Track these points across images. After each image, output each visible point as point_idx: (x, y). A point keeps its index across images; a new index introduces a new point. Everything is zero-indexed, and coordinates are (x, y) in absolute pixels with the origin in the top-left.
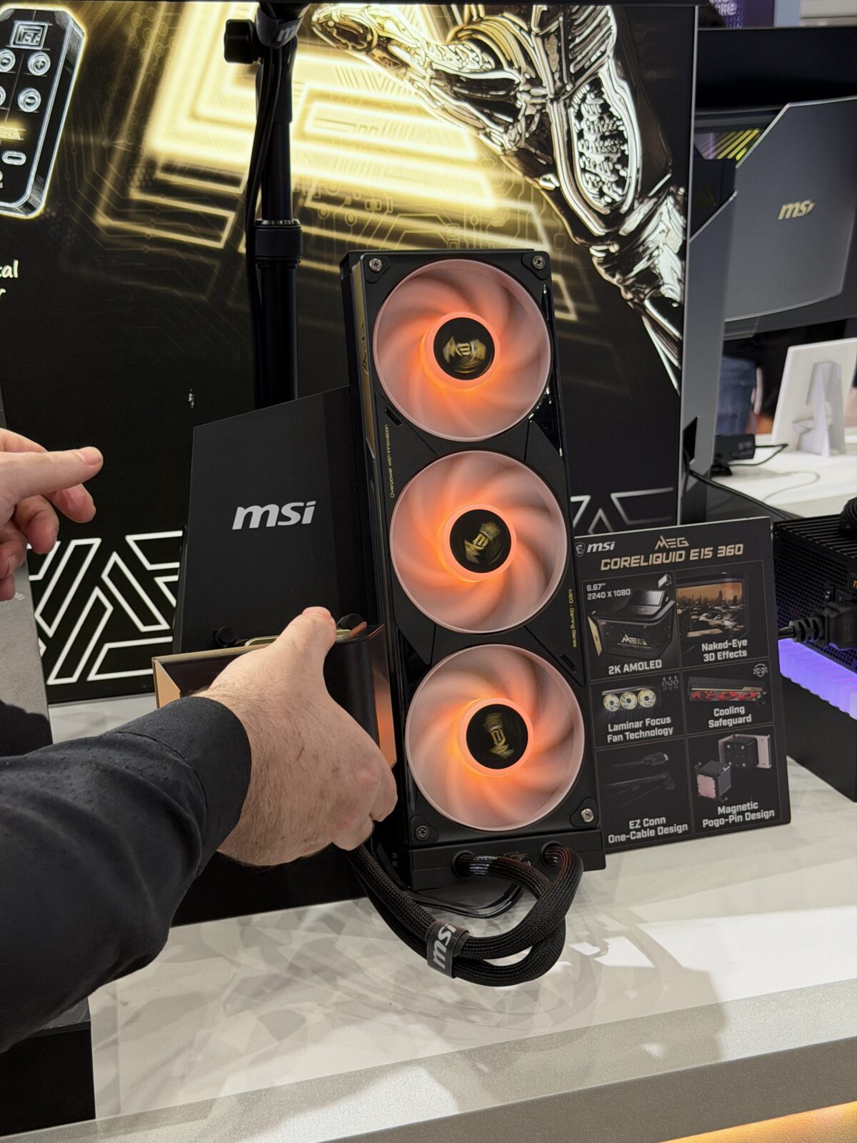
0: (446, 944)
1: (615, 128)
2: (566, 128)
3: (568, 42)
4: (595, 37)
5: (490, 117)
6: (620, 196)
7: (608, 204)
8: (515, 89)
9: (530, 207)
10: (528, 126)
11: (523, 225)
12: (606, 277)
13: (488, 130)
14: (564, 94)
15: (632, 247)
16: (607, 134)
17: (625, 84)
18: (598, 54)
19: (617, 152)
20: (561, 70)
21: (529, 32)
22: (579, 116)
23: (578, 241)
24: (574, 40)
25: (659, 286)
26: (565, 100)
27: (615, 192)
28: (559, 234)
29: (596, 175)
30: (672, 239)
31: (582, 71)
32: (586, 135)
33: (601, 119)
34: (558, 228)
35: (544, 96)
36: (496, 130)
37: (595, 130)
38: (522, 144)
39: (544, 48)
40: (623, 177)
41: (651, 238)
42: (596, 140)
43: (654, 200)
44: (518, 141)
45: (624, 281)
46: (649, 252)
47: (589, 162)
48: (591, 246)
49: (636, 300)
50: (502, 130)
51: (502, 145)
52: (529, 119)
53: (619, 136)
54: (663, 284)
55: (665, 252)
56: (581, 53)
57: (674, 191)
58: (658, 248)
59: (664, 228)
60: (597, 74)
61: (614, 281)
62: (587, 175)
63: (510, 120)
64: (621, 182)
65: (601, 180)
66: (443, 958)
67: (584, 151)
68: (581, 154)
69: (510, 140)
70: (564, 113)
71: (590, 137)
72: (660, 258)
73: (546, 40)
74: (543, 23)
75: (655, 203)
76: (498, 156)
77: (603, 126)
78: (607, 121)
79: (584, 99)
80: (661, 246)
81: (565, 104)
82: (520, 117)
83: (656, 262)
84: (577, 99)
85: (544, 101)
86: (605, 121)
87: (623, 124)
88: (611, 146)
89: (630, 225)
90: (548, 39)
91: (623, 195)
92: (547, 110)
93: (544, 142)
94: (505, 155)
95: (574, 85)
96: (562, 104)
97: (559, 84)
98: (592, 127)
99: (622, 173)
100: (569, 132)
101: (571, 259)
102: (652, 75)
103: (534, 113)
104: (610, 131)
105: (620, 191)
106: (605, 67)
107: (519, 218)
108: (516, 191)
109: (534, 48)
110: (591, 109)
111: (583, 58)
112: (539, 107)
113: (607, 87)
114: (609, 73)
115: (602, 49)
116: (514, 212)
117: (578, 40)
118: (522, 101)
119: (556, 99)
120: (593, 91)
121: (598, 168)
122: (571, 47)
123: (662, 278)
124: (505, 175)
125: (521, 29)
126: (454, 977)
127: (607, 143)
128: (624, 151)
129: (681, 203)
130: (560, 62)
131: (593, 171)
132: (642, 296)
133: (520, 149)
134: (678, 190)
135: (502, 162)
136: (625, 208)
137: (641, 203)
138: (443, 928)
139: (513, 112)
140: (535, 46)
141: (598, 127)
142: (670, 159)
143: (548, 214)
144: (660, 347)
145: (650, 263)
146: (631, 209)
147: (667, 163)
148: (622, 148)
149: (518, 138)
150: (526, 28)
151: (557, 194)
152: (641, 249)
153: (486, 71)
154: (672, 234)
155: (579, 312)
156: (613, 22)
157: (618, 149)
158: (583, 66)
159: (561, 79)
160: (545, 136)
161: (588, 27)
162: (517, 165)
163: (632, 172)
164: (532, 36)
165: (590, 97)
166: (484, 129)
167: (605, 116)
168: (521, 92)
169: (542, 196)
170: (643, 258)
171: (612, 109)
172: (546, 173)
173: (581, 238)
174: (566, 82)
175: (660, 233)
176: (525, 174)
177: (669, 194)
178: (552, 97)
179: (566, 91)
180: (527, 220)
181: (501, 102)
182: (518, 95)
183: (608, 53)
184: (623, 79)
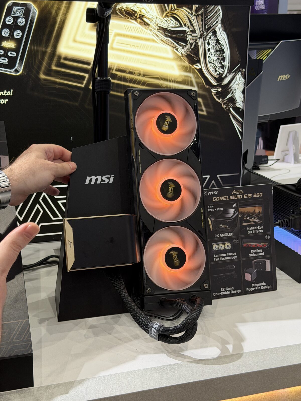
0: (156, 329)
1: (221, 48)
2: (204, 47)
3: (205, 18)
4: (215, 16)
5: (178, 43)
6: (222, 71)
7: (218, 74)
8: (186, 33)
9: (191, 75)
10: (191, 47)
11: (188, 81)
12: (217, 100)
13: (177, 48)
14: (203, 36)
15: (226, 89)
16: (218, 50)
17: (225, 33)
18: (216, 22)
19: (221, 56)
20: (203, 27)
21: (192, 14)
22: (209, 44)
23: (207, 87)
24: (207, 17)
25: (235, 103)
26: (204, 38)
27: (220, 70)
28: (201, 84)
29: (214, 64)
30: (240, 87)
31: (210, 28)
32: (211, 50)
33: (216, 45)
35: (197, 36)
36: (180, 48)
37: (214, 49)
38: (189, 53)
39: (197, 20)
40: (224, 65)
41: (233, 87)
42: (214, 52)
43: (234, 73)
44: (187, 52)
45: (223, 101)
46: (232, 91)
47: (212, 59)
48: (212, 89)
49: (227, 108)
50: (181, 48)
51: (182, 53)
52: (191, 44)
53: (222, 51)
54: (237, 102)
55: (237, 91)
56: (210, 22)
57: (241, 70)
58: (235, 90)
59: (237, 83)
60: (215, 29)
61: (220, 101)
62: (211, 64)
63: (185, 44)
64: (223, 67)
65: (216, 66)
66: (155, 334)
67: (210, 56)
68: (209, 57)
69: (184, 51)
70: (203, 42)
71: (212, 51)
72: (236, 93)
73: (197, 17)
74: (196, 11)
75: (234, 74)
76: (180, 57)
77: (217, 47)
78: (218, 45)
79: (210, 38)
80: (236, 89)
81: (204, 39)
82: (188, 44)
83: (234, 95)
84: (208, 38)
85: (196, 38)
86: (217, 45)
87: (224, 47)
88: (219, 54)
89: (226, 81)
90: (198, 17)
91: (223, 71)
92: (198, 41)
93: (196, 52)
94: (183, 56)
95: (207, 33)
96: (203, 39)
97: (202, 32)
98: (213, 47)
99: (223, 64)
100: (205, 49)
101: (205, 93)
102: (234, 30)
103: (193, 42)
104: (219, 49)
105: (222, 70)
106: (218, 27)
107: (187, 79)
108: (186, 69)
109: (193, 20)
110: (213, 41)
111: (210, 23)
112: (194, 40)
113: (218, 34)
114: (219, 29)
115: (217, 20)
116: (185, 76)
117: (209, 17)
118: (189, 38)
119: (201, 37)
120: (213, 35)
121: (215, 62)
122: (206, 19)
123: (236, 100)
124: (182, 64)
125: (189, 13)
126: (158, 340)
127: (218, 53)
128: (224, 56)
129: (244, 74)
130: (202, 25)
131: (213, 63)
132: (229, 107)
134: (242, 70)
135: (182, 59)
136: (224, 76)
137: (230, 74)
138: (155, 324)
139: (186, 42)
140: (193, 18)
141: (215, 48)
142: (240, 59)
143: (197, 77)
144: (235, 125)
145: (232, 95)
146: (226, 76)
147: (239, 61)
148: (223, 55)
149: (187, 51)
150: (191, 13)
151: (200, 71)
152: (229, 90)
153: (176, 27)
154: (240, 85)
155: (207, 112)
156: (221, 11)
157: (222, 55)
158: (210, 26)
159: (202, 30)
160: (196, 50)
161: (212, 13)
162: (186, 60)
163: (227, 63)
164: (193, 15)
165: (212, 37)
166: (175, 47)
167: (218, 44)
168: (188, 35)
169: (195, 71)
170: (230, 93)
171: (220, 41)
172: (197, 63)
173: (208, 86)
174: (204, 31)
175: (236, 85)
176: (189, 63)
177: (239, 71)
178: (199, 37)
179: (204, 34)
180: (190, 79)
181: (181, 38)
182: (188, 36)
183: (219, 22)
184: (224, 31)
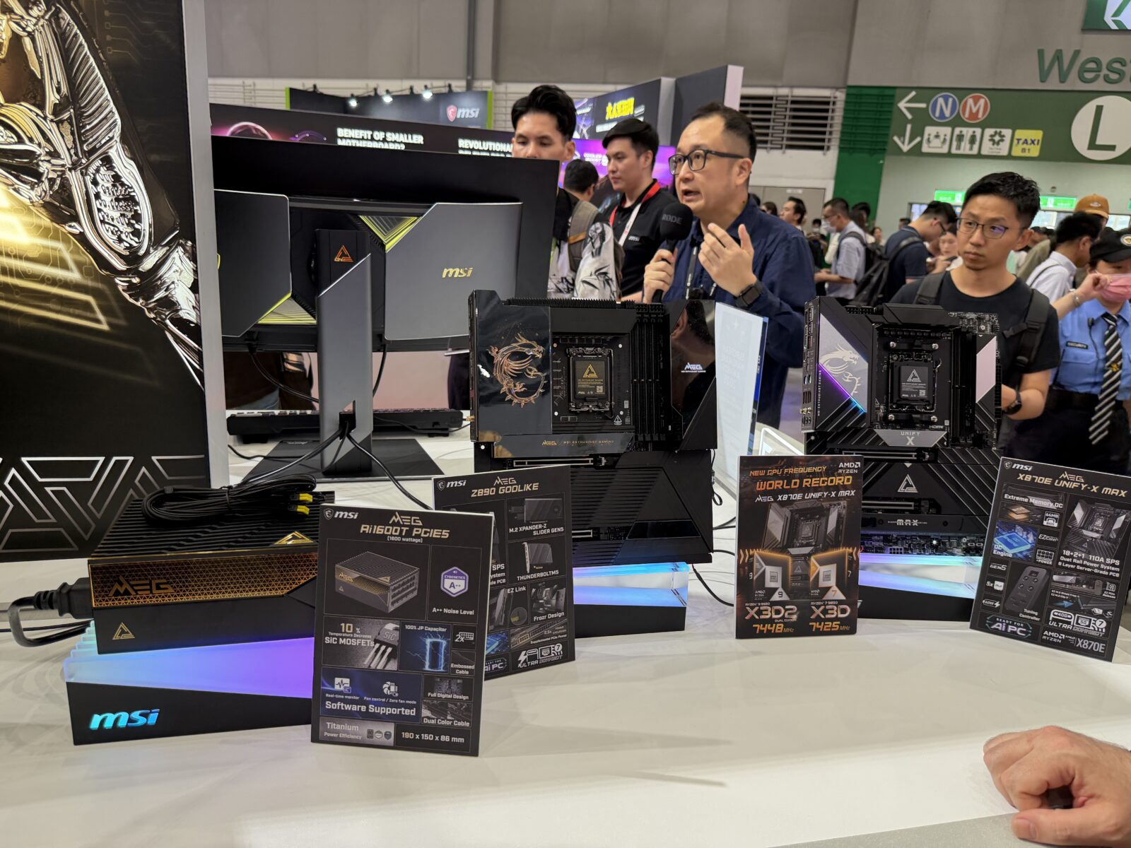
2: (84, 190)
3: (79, 129)
4: (102, 126)
6: (137, 243)
7: (127, 248)
8: (37, 158)
10: (51, 187)
11: (55, 258)
12: (131, 300)
13: (16, 186)
14: (80, 165)
15: (150, 281)
16: (121, 197)
17: (132, 163)
18: (107, 138)
19: (131, 211)
20: (76, 148)
21: (45, 118)
22: (95, 183)
23: (104, 272)
24: (84, 127)
25: (178, 311)
26: (81, 169)
27: (131, 239)
28: (87, 266)
29: (113, 226)
30: (185, 277)
31: (94, 150)
32: (103, 196)
33: (114, 186)
34: (86, 262)
35: (63, 166)
36: (24, 188)
37: (110, 194)
38: (48, 199)
39: (60, 131)
40: (138, 230)
41: (166, 275)
42: (112, 200)
43: (167, 248)
44: (44, 197)
45: (147, 305)
46: (166, 285)
47: (107, 216)
48: (115, 277)
49: (159, 319)
50: (29, 188)
52: (52, 181)
53: (130, 200)
54: (181, 309)
55: (180, 286)
56: (92, 137)
57: (183, 243)
58: (173, 283)
59: (178, 269)
60: (107, 153)
61: (138, 304)
62: (107, 226)
63: (36, 181)
64: (137, 233)
65: (119, 230)
67: (102, 208)
68: (99, 210)
69: (36, 195)
70: (82, 179)
71: (107, 198)
72: (176, 290)
73: (60, 125)
74: (55, 113)
75: (168, 251)
76: (28, 206)
77: (116, 191)
78: (120, 188)
79: (98, 171)
80: (176, 281)
81: (82, 173)
82: (43, 179)
83: (173, 293)
84: (92, 170)
85: (63, 169)
86: (118, 188)
87: (134, 191)
88: (125, 206)
89: (148, 264)
90: (62, 125)
91: (140, 243)
92: (67, 176)
93: (67, 199)
94: (34, 205)
95: (88, 160)
96: (79, 172)
97: (75, 158)
98: (107, 191)
99: (137, 226)
100: (87, 193)
102: (154, 157)
103: (55, 176)
104: (123, 195)
105: (136, 239)
106: (115, 148)
107: (51, 253)
108: (45, 233)
109: (50, 130)
110: (105, 178)
111: (94, 141)
112: (59, 173)
113: (117, 163)
114: (117, 152)
115: (110, 135)
116: (45, 247)
117: (88, 127)
118: (44, 167)
119: (74, 167)
120: (105, 166)
121: (115, 221)
122: (82, 131)
123: (179, 305)
124: (35, 221)
125: (37, 115)
127: (121, 204)
128: (137, 210)
129: (190, 251)
130: (74, 142)
131: (112, 223)
132: (164, 317)
133: (45, 202)
134: (186, 243)
135: (32, 211)
136: (142, 252)
137: (156, 249)
139: (38, 176)
140: (50, 128)
141: (113, 192)
142: (178, 220)
143: (75, 251)
144: (186, 358)
145: (168, 293)
146: (147, 253)
147: (175, 224)
148: (135, 208)
149: (43, 194)
150: (42, 115)
151: (82, 238)
152: (159, 282)
153: (10, 144)
154: (185, 274)
156: (117, 116)
157: (131, 209)
158: (95, 146)
159: (76, 154)
160: (67, 194)
161: (96, 118)
162: (44, 214)
163: (146, 225)
164: (48, 121)
165: (103, 170)
166: (13, 185)
167: (118, 184)
168: (42, 161)
169: (70, 238)
170: (161, 289)
171: (123, 180)
172: (72, 221)
173: (106, 270)
174: (81, 157)
175: (174, 272)
176: (52, 221)
177: (179, 244)
178: (70, 166)
179: (82, 163)
180: (58, 254)
181: (26, 167)
182: (40, 163)
183: (115, 138)
184: (131, 159)
